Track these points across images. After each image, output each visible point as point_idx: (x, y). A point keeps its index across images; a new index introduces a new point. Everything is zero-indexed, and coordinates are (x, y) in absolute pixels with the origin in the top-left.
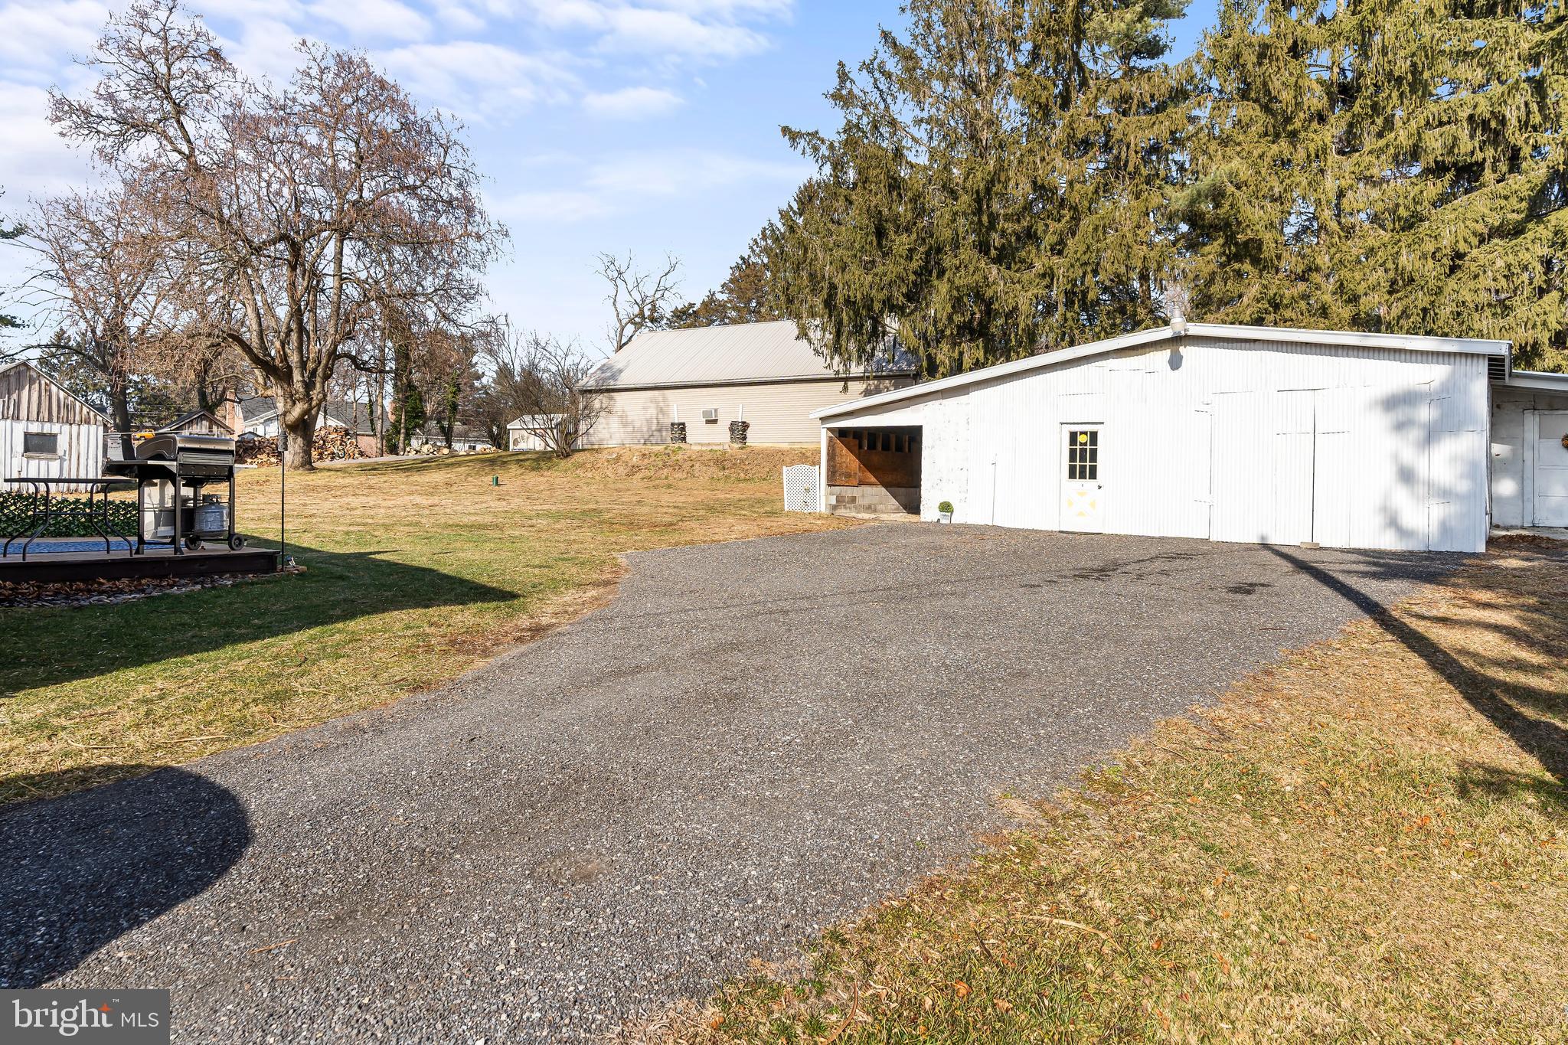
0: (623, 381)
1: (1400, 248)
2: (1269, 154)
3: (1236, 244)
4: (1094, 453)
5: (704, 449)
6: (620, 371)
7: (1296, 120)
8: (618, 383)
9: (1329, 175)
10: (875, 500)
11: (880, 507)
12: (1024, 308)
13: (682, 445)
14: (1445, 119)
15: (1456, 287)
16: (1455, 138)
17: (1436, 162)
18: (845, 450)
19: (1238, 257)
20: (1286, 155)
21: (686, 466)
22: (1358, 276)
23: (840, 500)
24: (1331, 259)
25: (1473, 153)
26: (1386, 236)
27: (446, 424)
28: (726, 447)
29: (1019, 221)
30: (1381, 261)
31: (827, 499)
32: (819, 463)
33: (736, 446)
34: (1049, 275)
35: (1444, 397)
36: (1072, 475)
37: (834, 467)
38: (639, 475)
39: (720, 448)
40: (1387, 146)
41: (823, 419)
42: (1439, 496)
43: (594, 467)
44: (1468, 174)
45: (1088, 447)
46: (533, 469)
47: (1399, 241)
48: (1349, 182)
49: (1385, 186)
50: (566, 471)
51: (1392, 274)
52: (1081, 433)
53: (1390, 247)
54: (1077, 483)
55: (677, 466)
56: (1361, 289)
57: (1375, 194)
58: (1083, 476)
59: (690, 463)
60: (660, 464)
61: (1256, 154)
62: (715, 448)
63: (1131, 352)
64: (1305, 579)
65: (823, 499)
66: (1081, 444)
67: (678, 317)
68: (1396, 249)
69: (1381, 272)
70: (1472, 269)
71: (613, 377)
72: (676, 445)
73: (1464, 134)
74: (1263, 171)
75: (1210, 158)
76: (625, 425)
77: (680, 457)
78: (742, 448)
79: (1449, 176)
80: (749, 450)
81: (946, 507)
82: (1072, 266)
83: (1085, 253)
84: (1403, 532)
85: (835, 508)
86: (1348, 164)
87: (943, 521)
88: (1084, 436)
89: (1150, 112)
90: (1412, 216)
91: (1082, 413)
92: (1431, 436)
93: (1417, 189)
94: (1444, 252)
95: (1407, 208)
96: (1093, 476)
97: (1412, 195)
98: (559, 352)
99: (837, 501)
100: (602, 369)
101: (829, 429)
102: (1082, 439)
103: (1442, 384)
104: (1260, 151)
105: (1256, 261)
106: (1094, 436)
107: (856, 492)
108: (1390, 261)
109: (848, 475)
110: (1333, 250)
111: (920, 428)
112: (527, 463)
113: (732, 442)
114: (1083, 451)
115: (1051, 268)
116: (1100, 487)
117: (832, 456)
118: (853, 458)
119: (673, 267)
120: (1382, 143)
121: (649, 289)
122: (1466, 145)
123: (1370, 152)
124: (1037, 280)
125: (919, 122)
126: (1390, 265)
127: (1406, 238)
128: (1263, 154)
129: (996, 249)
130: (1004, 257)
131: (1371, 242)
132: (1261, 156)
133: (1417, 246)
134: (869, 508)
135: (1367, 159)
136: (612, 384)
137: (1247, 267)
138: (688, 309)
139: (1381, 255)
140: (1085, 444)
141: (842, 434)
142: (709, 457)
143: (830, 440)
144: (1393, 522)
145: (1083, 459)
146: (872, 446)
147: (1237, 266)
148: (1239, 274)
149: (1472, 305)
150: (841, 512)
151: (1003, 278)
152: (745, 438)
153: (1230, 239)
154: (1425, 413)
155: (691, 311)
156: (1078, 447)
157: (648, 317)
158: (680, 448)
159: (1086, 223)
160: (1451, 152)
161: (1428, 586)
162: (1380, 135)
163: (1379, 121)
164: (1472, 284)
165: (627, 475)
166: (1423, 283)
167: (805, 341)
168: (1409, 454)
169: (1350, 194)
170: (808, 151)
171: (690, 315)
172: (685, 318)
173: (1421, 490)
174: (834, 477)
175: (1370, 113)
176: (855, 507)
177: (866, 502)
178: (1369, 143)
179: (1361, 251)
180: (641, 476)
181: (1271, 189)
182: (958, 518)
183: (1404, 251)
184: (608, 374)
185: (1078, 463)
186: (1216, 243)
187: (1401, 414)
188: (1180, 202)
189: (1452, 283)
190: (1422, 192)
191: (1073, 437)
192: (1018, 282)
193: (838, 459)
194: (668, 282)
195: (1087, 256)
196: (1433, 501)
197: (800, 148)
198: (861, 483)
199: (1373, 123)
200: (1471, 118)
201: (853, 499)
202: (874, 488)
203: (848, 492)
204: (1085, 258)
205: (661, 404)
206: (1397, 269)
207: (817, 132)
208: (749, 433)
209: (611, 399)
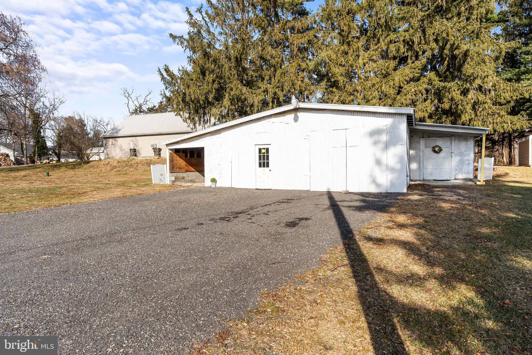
0: (121, 134)
1: (382, 84)
2: (341, 50)
3: (331, 82)
4: (268, 156)
5: (143, 159)
6: (120, 130)
7: (349, 37)
8: (118, 134)
9: (360, 58)
10: (194, 178)
11: (196, 180)
12: (256, 103)
13: (135, 158)
14: (396, 40)
15: (400, 98)
16: (399, 47)
17: (394, 56)
18: (178, 158)
19: (331, 86)
20: (346, 50)
21: (135, 166)
22: (369, 93)
23: (177, 178)
24: (361, 87)
25: (404, 53)
26: (378, 80)
27: (57, 151)
28: (152, 158)
29: (257, 72)
30: (377, 88)
31: (170, 178)
32: (166, 164)
33: (156, 157)
34: (266, 91)
35: (392, 131)
36: (260, 166)
37: (173, 165)
38: (115, 170)
39: (150, 158)
40: (378, 48)
41: (167, 145)
42: (390, 170)
43: (98, 167)
44: (403, 60)
45: (266, 154)
46: (72, 169)
47: (382, 81)
48: (367, 61)
49: (378, 62)
50: (85, 169)
51: (380, 93)
52: (263, 149)
53: (379, 83)
54: (262, 169)
55: (132, 166)
56: (370, 98)
57: (375, 65)
58: (264, 166)
59: (137, 165)
60: (125, 165)
61: (337, 49)
62: (147, 158)
63: (280, 115)
64: (330, 213)
65: (168, 178)
66: (263, 153)
67: (149, 110)
68: (381, 84)
69: (376, 92)
70: (405, 92)
71: (117, 132)
72: (132, 158)
73: (402, 46)
74: (339, 55)
75: (322, 50)
76: (122, 150)
77: (133, 162)
78: (158, 158)
79: (397, 60)
80: (161, 159)
81: (214, 180)
82: (273, 88)
83: (278, 83)
84: (378, 185)
85: (174, 181)
86: (366, 55)
87: (212, 186)
88: (264, 150)
89: (301, 33)
90: (386, 73)
91: (263, 141)
92: (387, 146)
93: (388, 64)
94: (396, 85)
95: (385, 70)
96: (268, 166)
97: (386, 65)
98: (105, 124)
99: (175, 179)
100: (113, 129)
101: (170, 149)
102: (263, 151)
103: (391, 126)
104: (338, 48)
105: (337, 88)
106: (267, 150)
107: (185, 175)
108: (379, 88)
109: (180, 168)
110: (362, 84)
111: (203, 148)
112: (70, 166)
113: (155, 156)
114: (264, 156)
115: (267, 89)
116: (270, 171)
117: (172, 161)
118: (182, 161)
119: (150, 93)
120: (377, 47)
121: (141, 101)
122: (402, 50)
123: (373, 50)
124: (262, 93)
125: (221, 34)
126: (379, 90)
127: (384, 80)
128: (339, 49)
129: (245, 80)
130: (249, 84)
131: (373, 82)
132: (338, 50)
133: (387, 83)
134: (191, 181)
135: (372, 52)
136: (116, 135)
137: (334, 90)
138: (154, 108)
139: (377, 86)
140: (264, 153)
141: (177, 151)
142: (145, 162)
143: (171, 154)
144: (374, 181)
145: (264, 159)
146: (192, 156)
147: (331, 89)
148: (332, 92)
149: (405, 104)
150: (178, 183)
151: (248, 92)
152: (160, 154)
153: (329, 80)
154: (384, 138)
155: (155, 108)
156: (262, 154)
157: (138, 111)
158: (133, 159)
159: (279, 72)
160: (398, 52)
161: (380, 214)
162: (376, 44)
163: (376, 40)
164: (405, 97)
165: (110, 170)
166: (390, 96)
167: (179, 117)
168: (379, 154)
169: (367, 65)
170: (179, 43)
171: (154, 110)
172: (151, 110)
173: (384, 168)
174: (173, 169)
175: (373, 36)
176: (185, 181)
177: (190, 179)
178: (372, 47)
179: (371, 85)
180: (116, 170)
181: (342, 62)
182: (218, 185)
183: (384, 85)
184: (115, 131)
185: (262, 161)
186: (324, 81)
187: (376, 138)
188: (312, 66)
189: (399, 97)
190: (389, 64)
191: (260, 150)
192: (255, 94)
193: (175, 162)
194: (148, 98)
195: (279, 84)
196: (388, 172)
197: (177, 42)
198: (187, 171)
199: (374, 40)
200: (404, 41)
201: (183, 178)
202: (194, 173)
203: (181, 175)
204: (278, 85)
205: (135, 142)
206: (381, 91)
207: (183, 36)
208: (162, 152)
209: (116, 140)
